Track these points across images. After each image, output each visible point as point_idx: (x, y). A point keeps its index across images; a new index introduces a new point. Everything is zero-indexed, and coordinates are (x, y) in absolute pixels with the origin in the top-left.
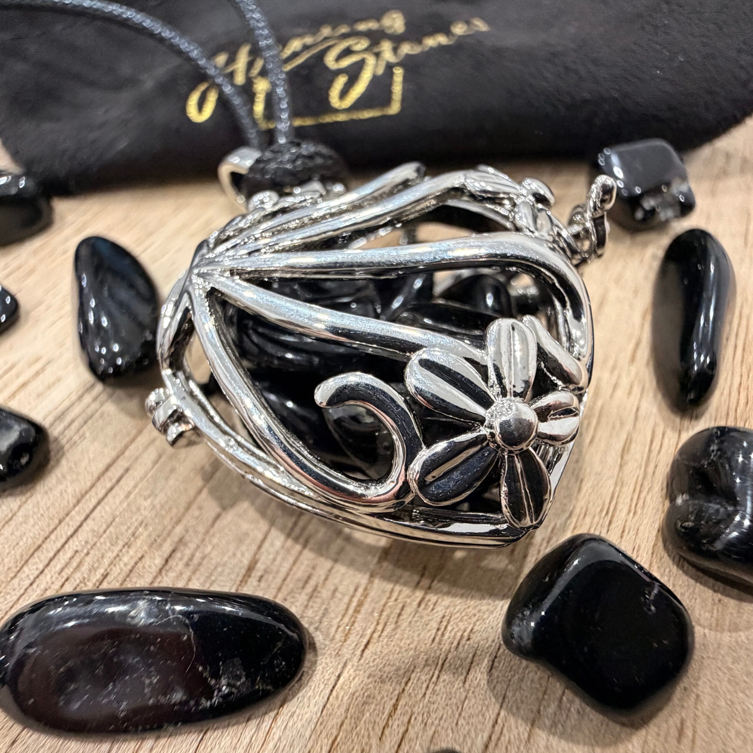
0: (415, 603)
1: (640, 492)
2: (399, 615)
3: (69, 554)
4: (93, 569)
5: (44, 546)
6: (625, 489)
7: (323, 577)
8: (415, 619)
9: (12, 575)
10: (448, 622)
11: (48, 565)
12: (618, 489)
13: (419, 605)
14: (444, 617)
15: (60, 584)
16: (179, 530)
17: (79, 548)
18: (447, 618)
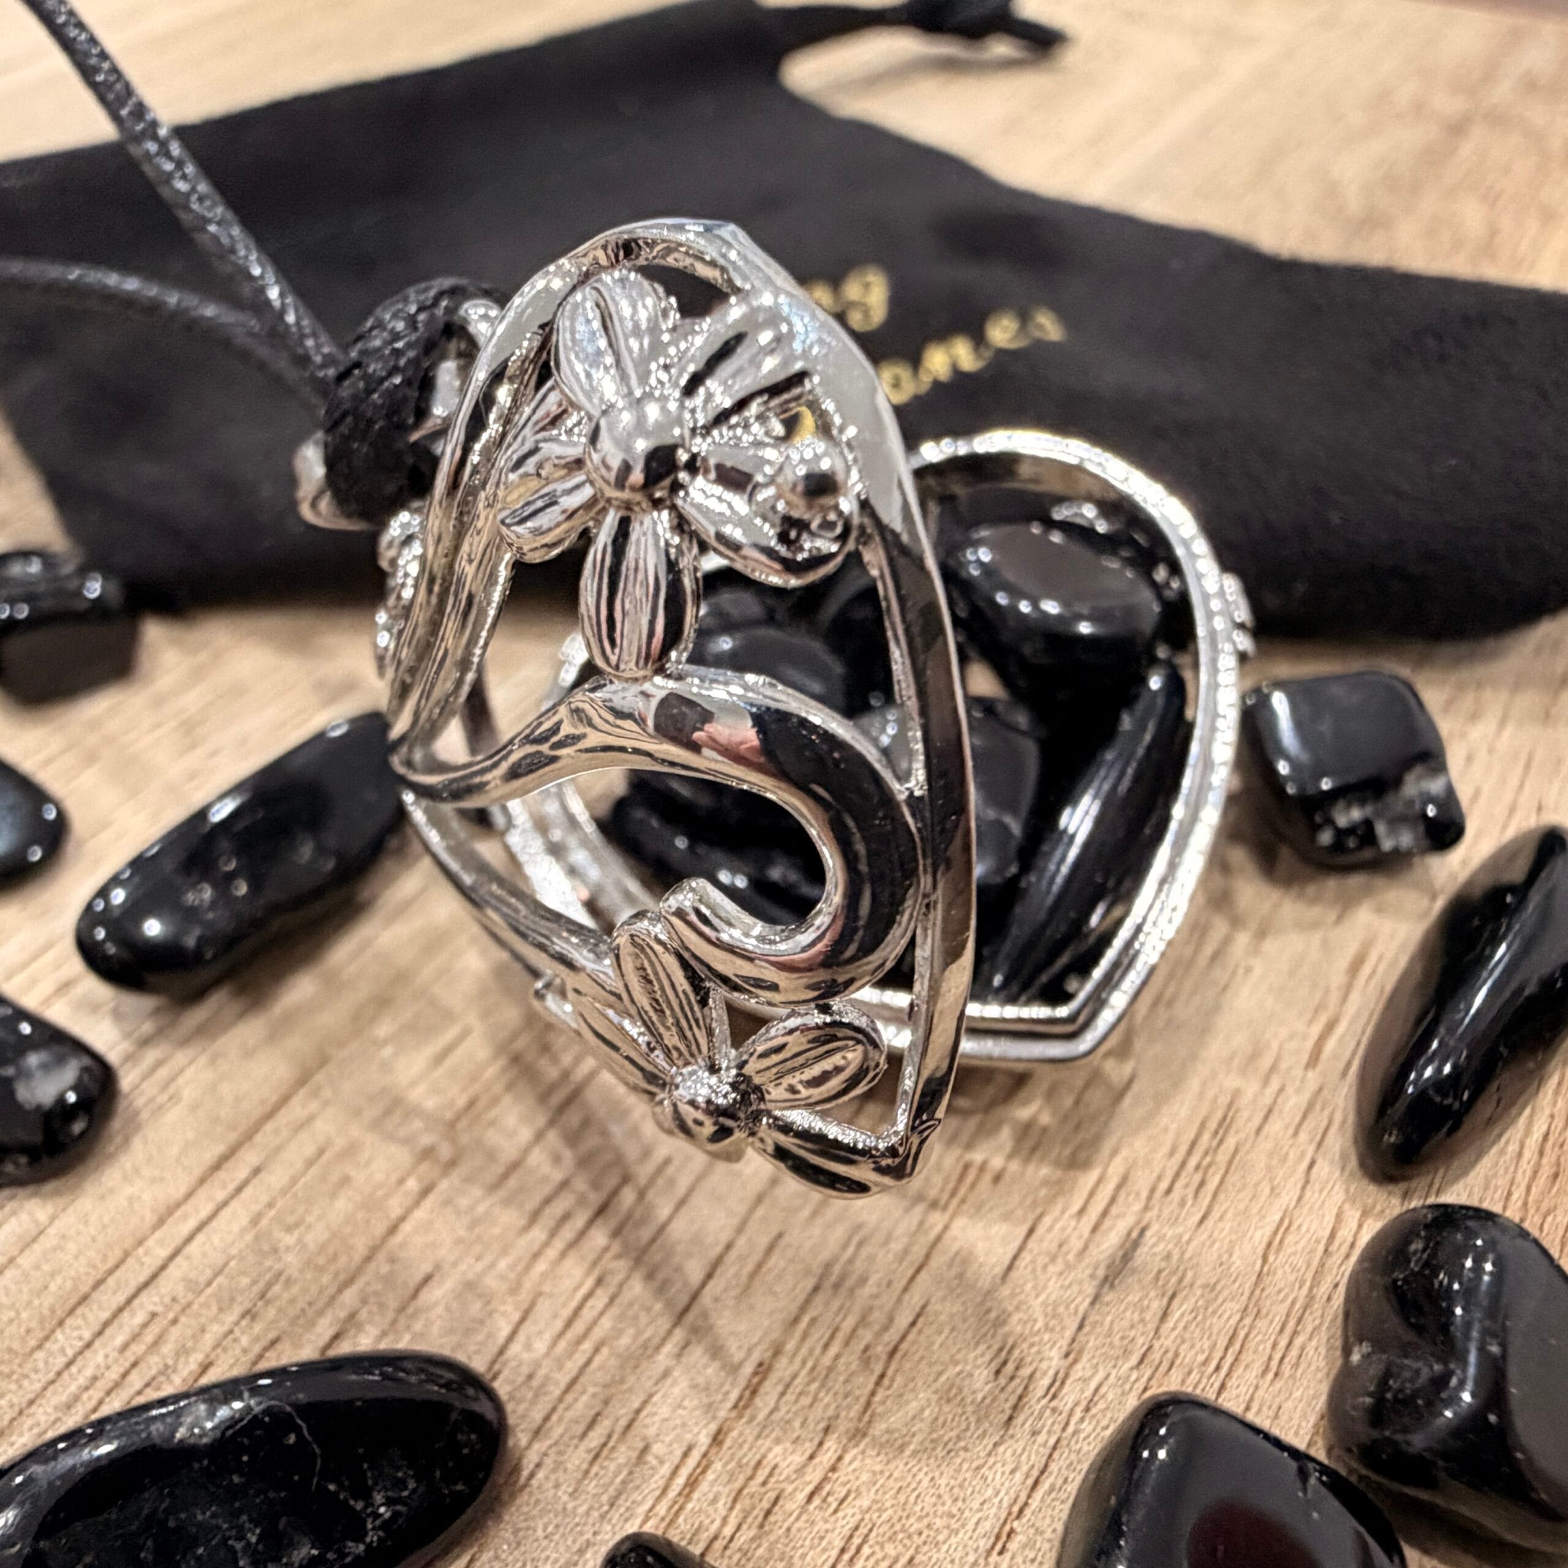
0: (801, 1496)
1: (1295, 1333)
2: (768, 1513)
3: (140, 1318)
4: (182, 1352)
5: (95, 1296)
6: (1261, 1324)
7: (623, 1422)
8: (800, 1524)
9: (33, 1343)
10: (865, 1540)
11: (100, 1333)
12: (1247, 1321)
13: (810, 1498)
14: (856, 1528)
15: (122, 1370)
16: (350, 1297)
17: (159, 1309)
18: (863, 1530)
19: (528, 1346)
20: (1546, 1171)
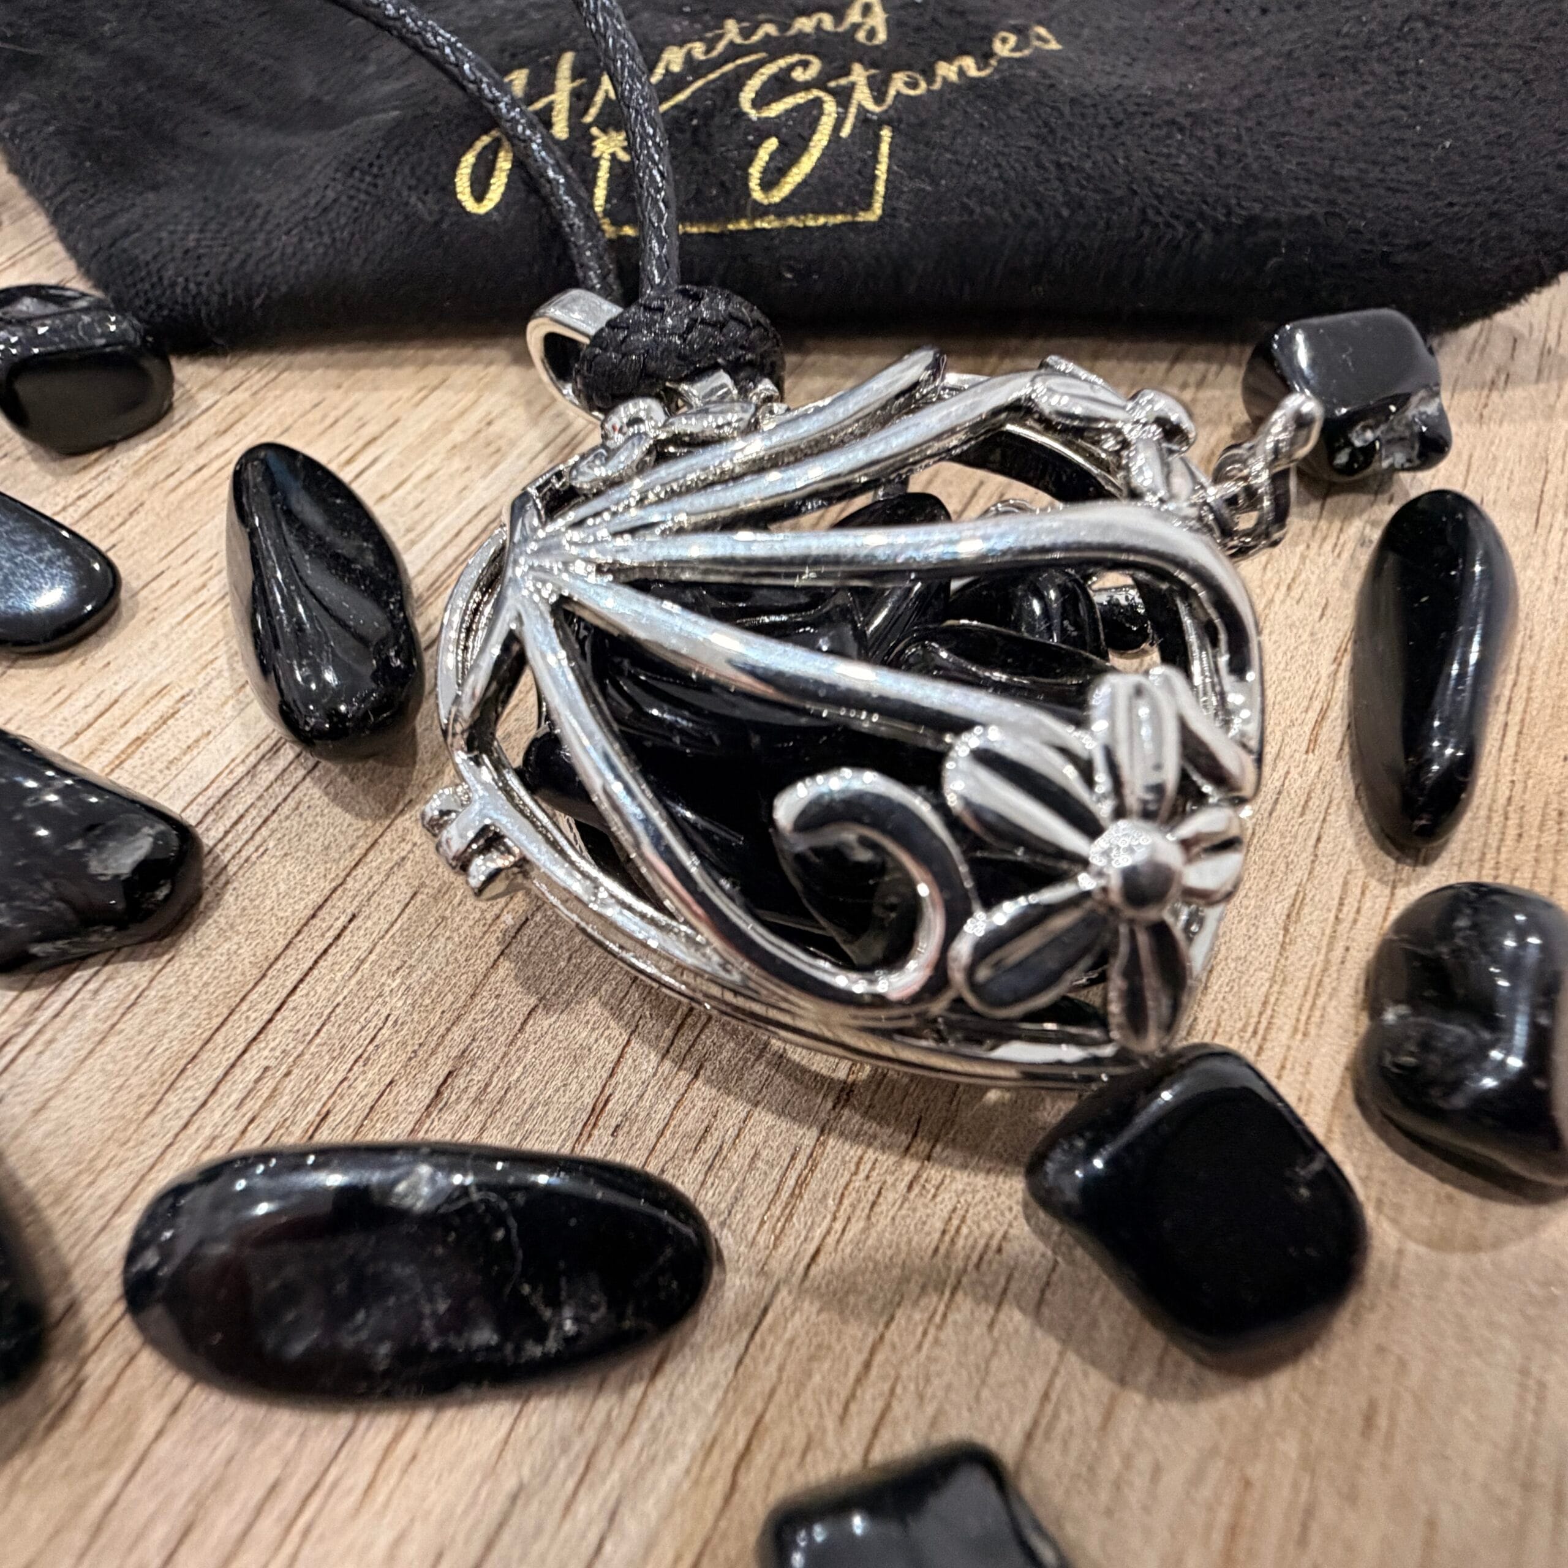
0: (902, 1186)
1: (1317, 995)
2: (874, 1204)
3: (253, 1074)
4: (299, 1103)
5: (204, 1056)
6: (1289, 989)
7: (732, 1132)
8: (903, 1212)
9: (147, 1108)
10: (963, 1220)
11: (214, 1091)
12: (1276, 987)
13: (910, 1187)
14: (954, 1210)
15: (240, 1127)
16: (458, 1034)
17: (272, 1063)
18: (960, 1212)
19: (635, 1068)
20: (1512, 832)
